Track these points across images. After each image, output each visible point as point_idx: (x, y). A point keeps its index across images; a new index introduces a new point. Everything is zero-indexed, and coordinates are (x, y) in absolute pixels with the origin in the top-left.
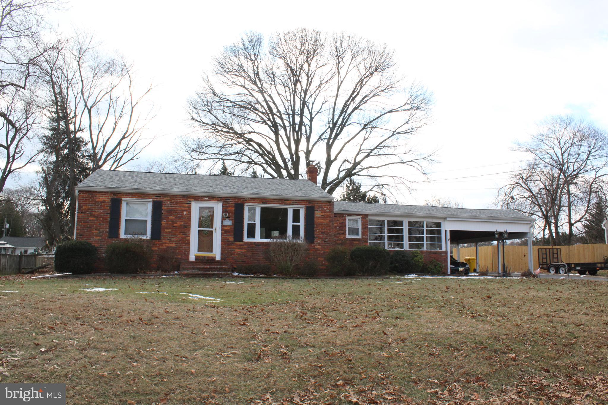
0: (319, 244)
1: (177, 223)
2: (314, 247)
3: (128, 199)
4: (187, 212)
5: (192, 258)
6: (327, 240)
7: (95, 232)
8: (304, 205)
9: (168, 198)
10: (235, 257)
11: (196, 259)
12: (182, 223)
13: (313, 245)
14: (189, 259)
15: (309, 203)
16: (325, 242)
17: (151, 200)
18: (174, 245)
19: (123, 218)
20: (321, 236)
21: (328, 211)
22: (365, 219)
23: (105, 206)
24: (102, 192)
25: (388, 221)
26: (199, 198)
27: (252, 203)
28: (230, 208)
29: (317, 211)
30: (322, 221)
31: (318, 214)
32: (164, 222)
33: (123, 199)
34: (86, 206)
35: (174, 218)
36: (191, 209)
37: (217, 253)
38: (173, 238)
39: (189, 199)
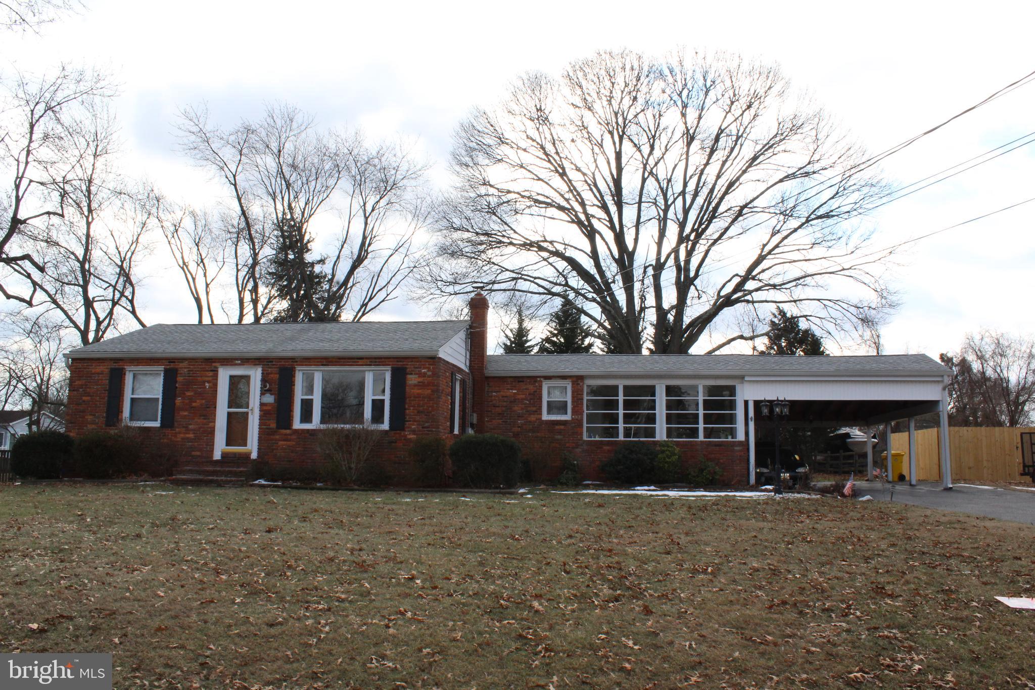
0: (414, 432)
1: (196, 402)
2: (405, 436)
3: (133, 368)
4: (211, 384)
5: (217, 456)
6: (427, 425)
7: (89, 418)
8: (389, 365)
9: (185, 364)
10: (278, 454)
11: (222, 457)
12: (204, 401)
13: (402, 433)
14: (212, 457)
15: (398, 361)
16: (423, 428)
17: (162, 368)
18: (191, 436)
19: (128, 396)
20: (418, 418)
21: (430, 373)
22: (578, 384)
23: (102, 380)
24: (99, 359)
25: (625, 387)
26: (228, 361)
27: (306, 365)
28: (272, 376)
29: (411, 374)
30: (420, 391)
31: (412, 379)
32: (179, 400)
33: (128, 368)
34: (80, 380)
35: (192, 394)
36: (217, 380)
37: (252, 447)
38: (191, 424)
39: (214, 364)
